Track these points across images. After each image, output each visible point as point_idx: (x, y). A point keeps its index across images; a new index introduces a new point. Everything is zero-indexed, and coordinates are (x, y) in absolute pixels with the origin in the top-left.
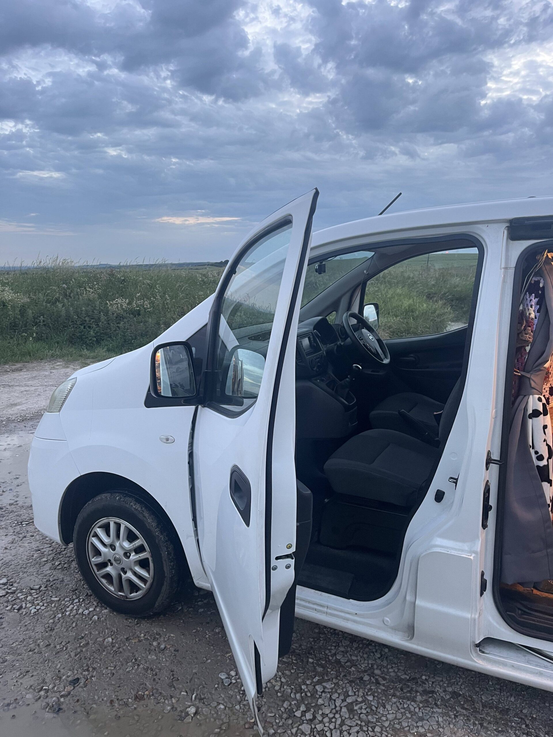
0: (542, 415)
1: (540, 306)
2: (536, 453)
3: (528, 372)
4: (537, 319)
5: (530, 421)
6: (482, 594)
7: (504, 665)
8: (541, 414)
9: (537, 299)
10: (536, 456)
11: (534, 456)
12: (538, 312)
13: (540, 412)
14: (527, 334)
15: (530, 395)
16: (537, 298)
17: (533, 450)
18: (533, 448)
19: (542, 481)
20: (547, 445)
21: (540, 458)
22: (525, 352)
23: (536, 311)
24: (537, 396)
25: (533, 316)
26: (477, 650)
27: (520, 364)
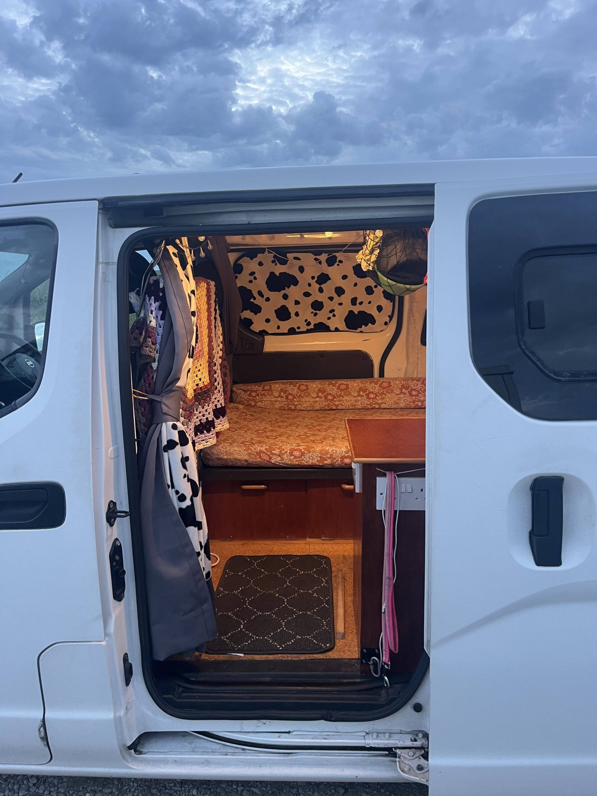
0: (179, 445)
1: (163, 312)
2: (177, 492)
3: (158, 395)
4: (162, 328)
5: (165, 454)
6: (127, 682)
7: (165, 762)
8: (177, 444)
9: (158, 304)
10: (178, 496)
11: (174, 498)
12: (162, 319)
13: (175, 442)
14: (147, 347)
15: (162, 423)
16: (158, 302)
17: (173, 490)
18: (173, 487)
19: (187, 526)
20: (189, 480)
21: (182, 498)
22: (152, 370)
23: (159, 318)
24: (171, 423)
25: (153, 324)
26: (131, 753)
27: (147, 385)
